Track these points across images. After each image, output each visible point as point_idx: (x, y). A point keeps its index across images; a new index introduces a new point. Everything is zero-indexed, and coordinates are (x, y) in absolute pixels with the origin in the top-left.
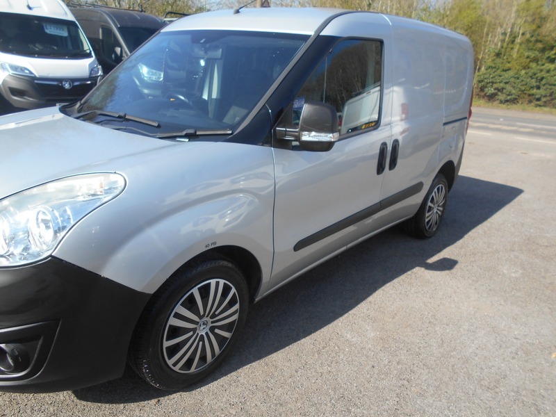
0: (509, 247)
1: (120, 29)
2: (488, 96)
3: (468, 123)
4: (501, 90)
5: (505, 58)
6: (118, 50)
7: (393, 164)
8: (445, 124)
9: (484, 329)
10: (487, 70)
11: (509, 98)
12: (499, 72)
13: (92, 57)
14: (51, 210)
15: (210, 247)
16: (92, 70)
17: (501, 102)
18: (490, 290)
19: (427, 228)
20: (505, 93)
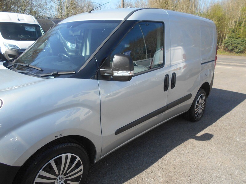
0: (240, 126)
2: (230, 50)
3: (215, 63)
4: (236, 47)
5: (237, 33)
7: (173, 85)
8: (202, 64)
9: (225, 176)
10: (228, 38)
11: (240, 51)
12: (234, 39)
15: (58, 137)
17: (236, 53)
18: (229, 151)
19: (196, 116)
20: (238, 49)
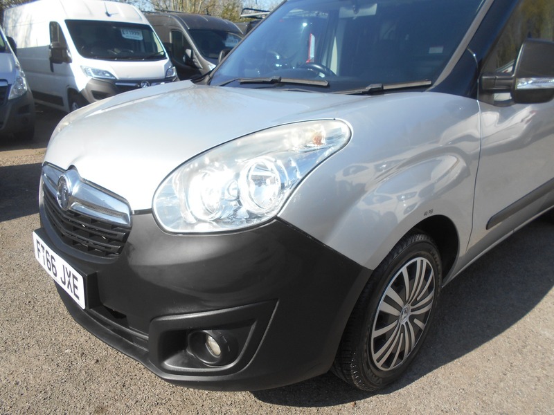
1: (190, 32)
6: (189, 52)
13: (166, 58)
14: (274, 160)
15: (428, 216)
16: (167, 71)
